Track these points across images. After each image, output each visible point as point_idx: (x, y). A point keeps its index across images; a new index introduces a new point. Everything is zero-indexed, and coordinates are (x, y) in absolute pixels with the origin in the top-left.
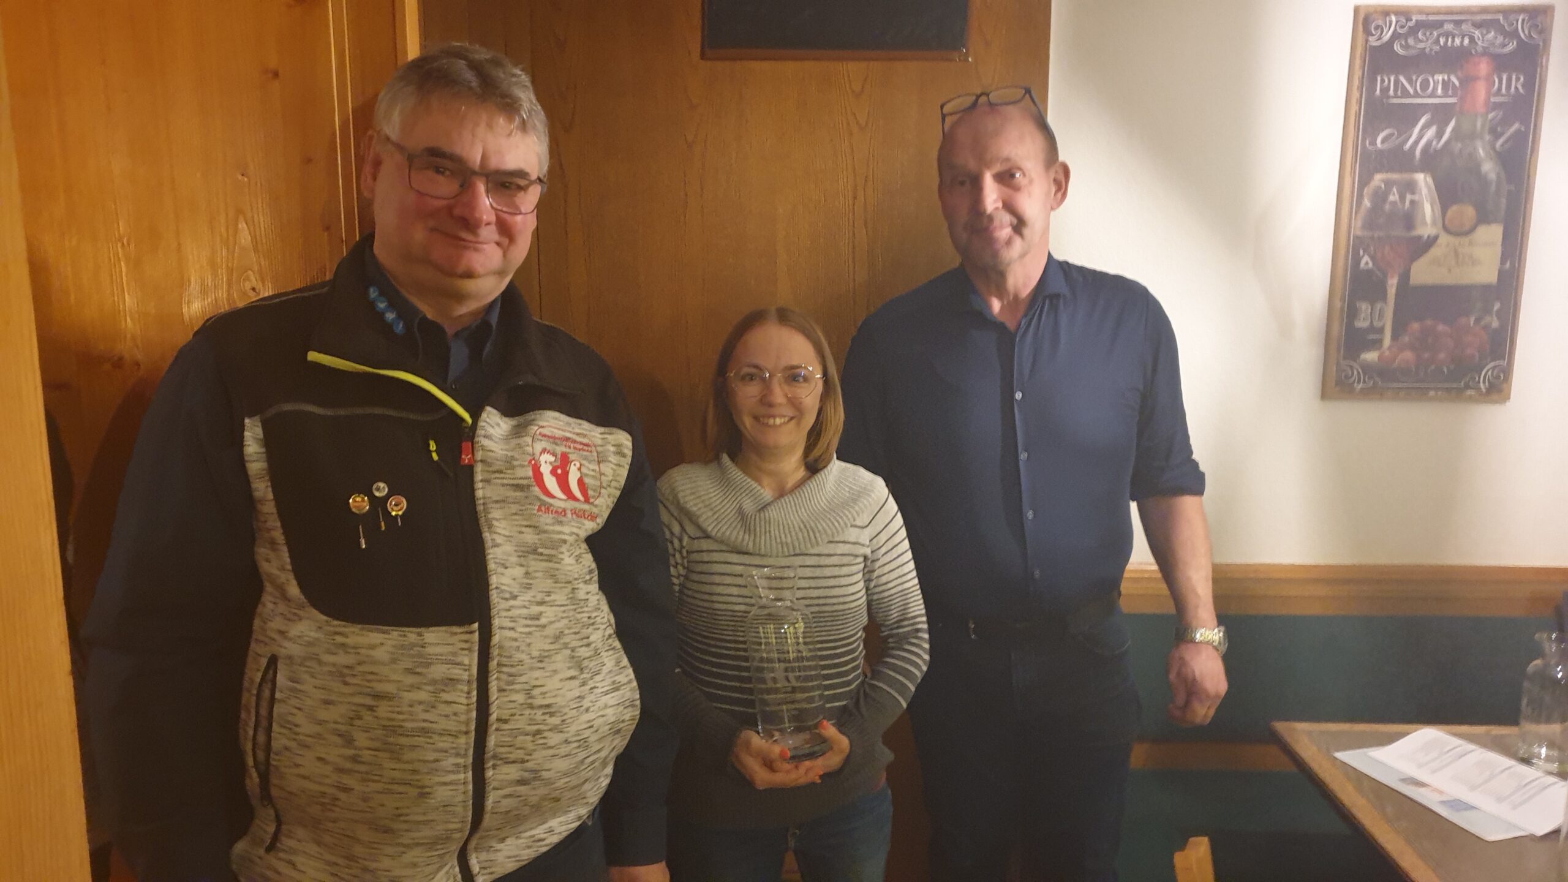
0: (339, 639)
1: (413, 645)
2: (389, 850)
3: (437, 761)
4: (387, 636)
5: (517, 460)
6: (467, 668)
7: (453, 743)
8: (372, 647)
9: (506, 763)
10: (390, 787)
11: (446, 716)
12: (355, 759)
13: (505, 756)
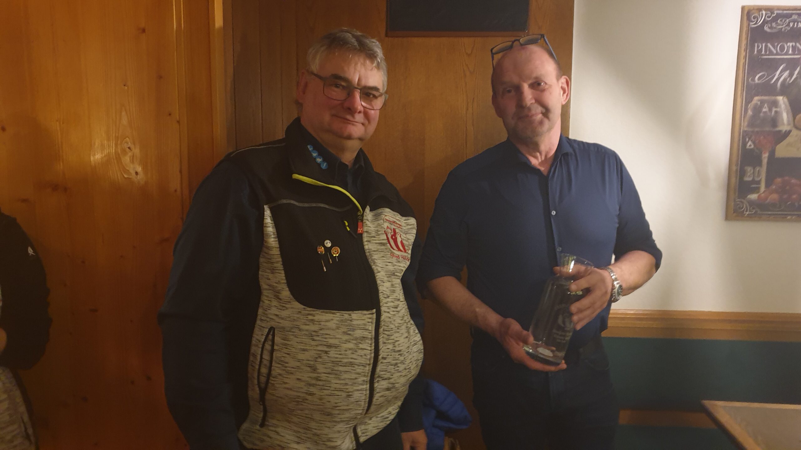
0: (310, 317)
1: (347, 320)
2: (329, 424)
3: (356, 379)
4: (334, 315)
5: (379, 231)
6: (370, 331)
7: (363, 370)
8: (327, 321)
9: (383, 379)
10: (333, 392)
11: (361, 356)
12: (317, 379)
13: (382, 376)
